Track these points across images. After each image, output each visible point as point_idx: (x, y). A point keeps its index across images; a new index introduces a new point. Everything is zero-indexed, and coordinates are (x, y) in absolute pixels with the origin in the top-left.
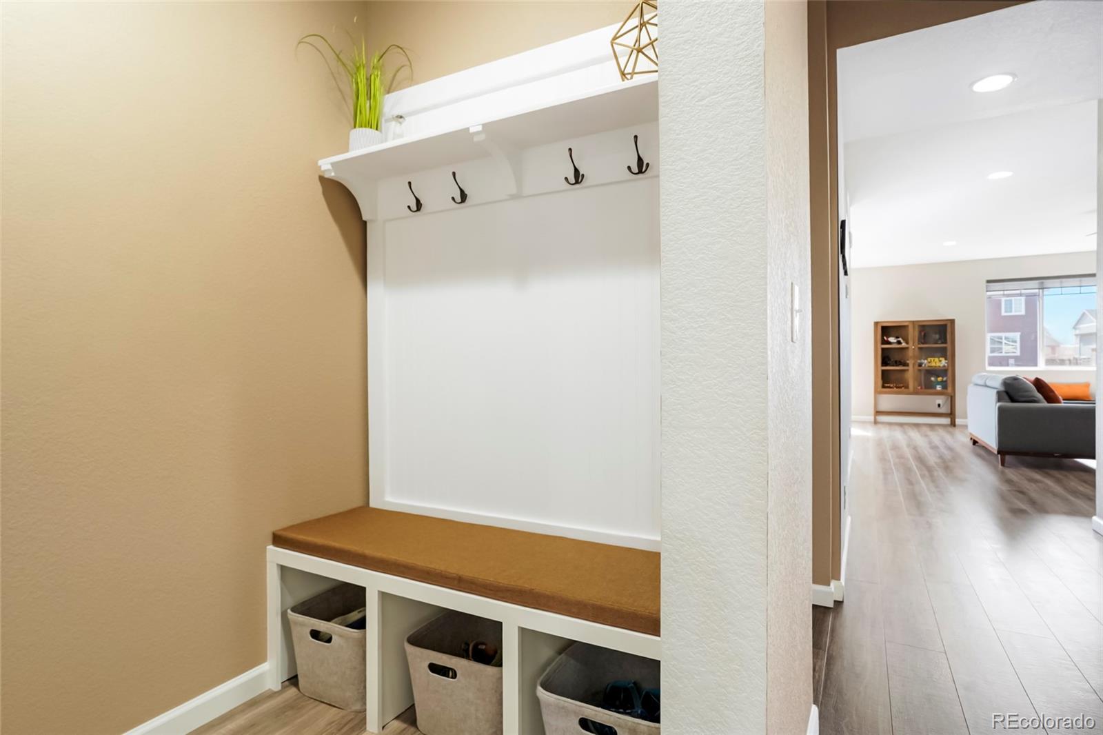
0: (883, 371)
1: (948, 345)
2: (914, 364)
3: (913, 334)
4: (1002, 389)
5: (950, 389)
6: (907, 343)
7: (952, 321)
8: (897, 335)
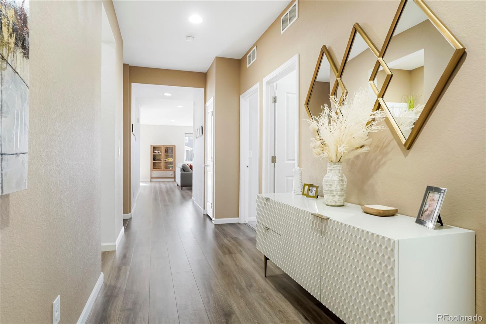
0: (153, 163)
1: (173, 154)
2: (163, 161)
3: (163, 150)
4: (182, 168)
5: (174, 169)
6: (161, 153)
7: (175, 146)
8: (158, 150)
